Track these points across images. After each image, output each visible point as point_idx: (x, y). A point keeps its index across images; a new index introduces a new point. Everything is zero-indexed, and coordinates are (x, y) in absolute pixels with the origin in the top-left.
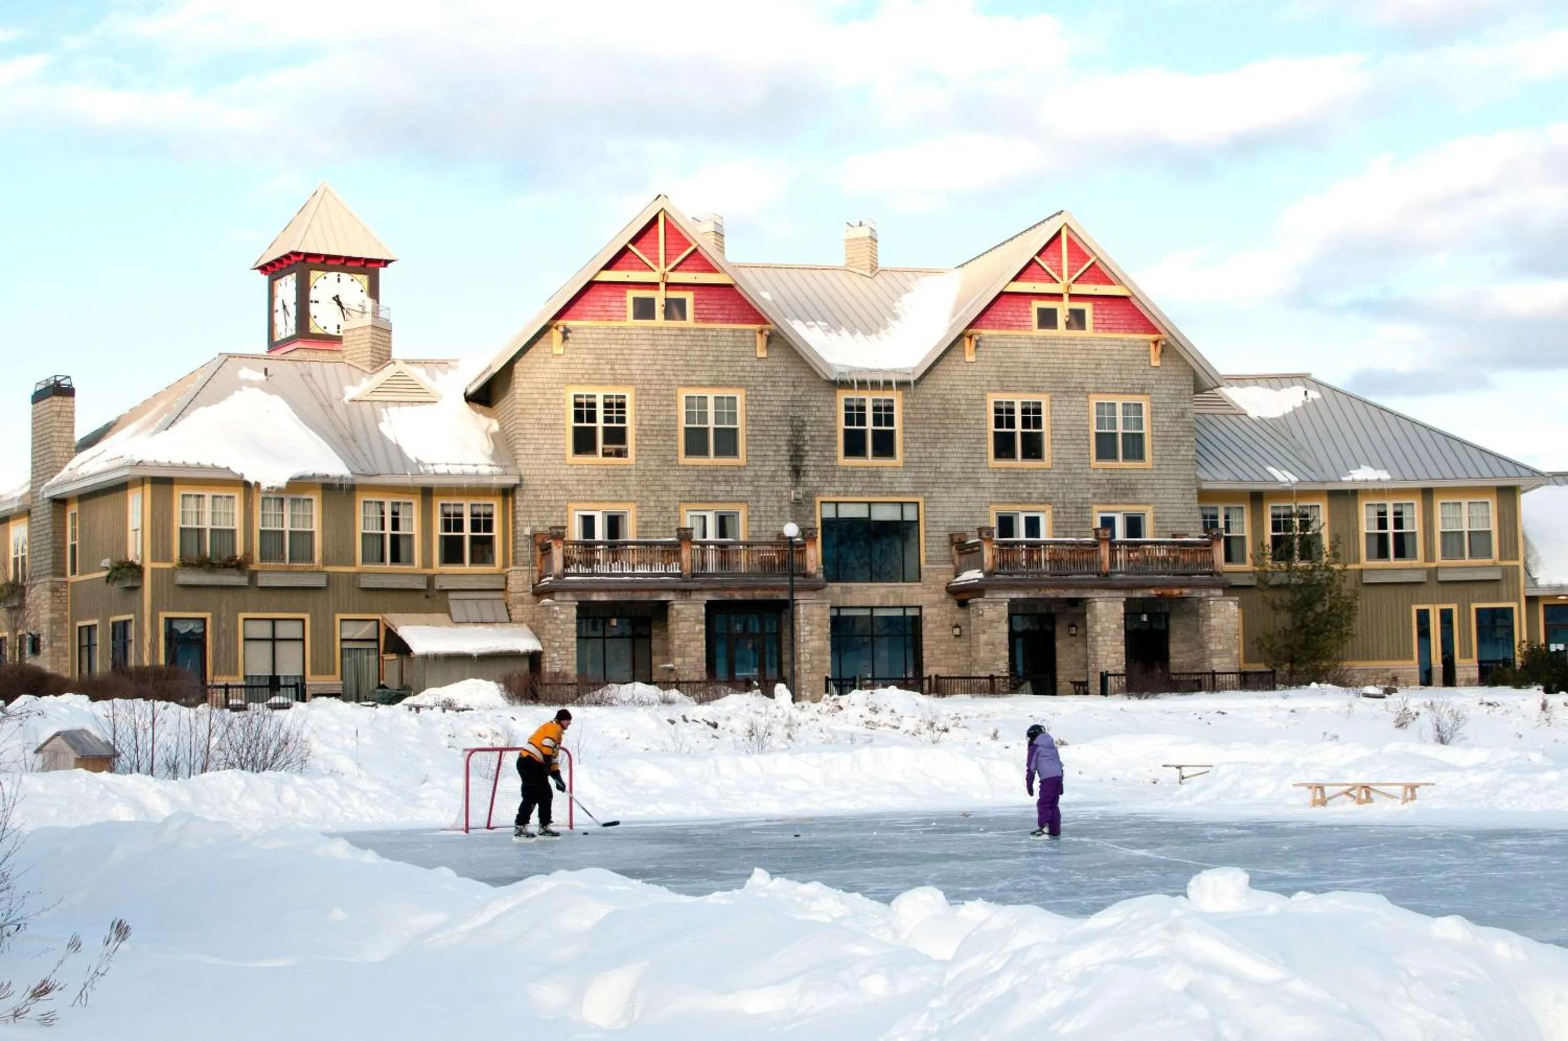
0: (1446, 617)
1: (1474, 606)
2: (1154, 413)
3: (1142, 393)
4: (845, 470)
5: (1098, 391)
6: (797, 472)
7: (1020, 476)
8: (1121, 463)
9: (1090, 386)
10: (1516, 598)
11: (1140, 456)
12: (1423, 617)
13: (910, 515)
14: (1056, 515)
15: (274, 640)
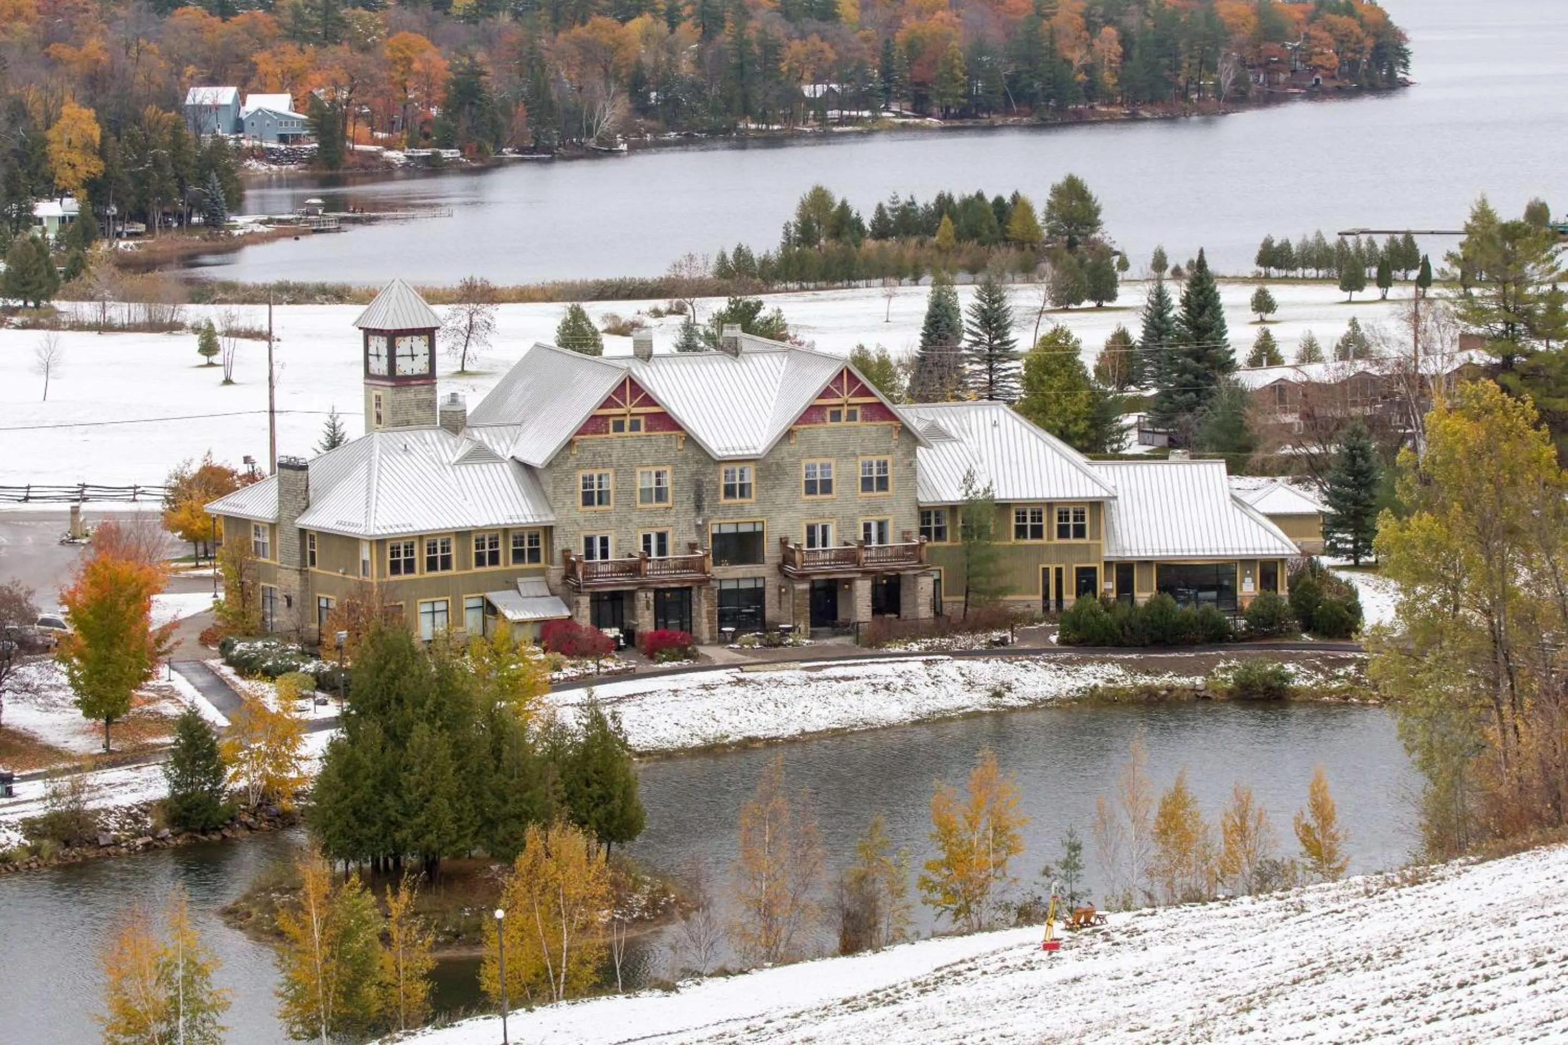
0: (1059, 571)
1: (1075, 566)
2: (893, 465)
3: (888, 453)
4: (724, 506)
5: (863, 454)
6: (699, 508)
7: (818, 504)
8: (876, 493)
9: (858, 452)
10: (1098, 561)
11: (886, 489)
12: (1046, 571)
13: (758, 528)
14: (838, 524)
15: (433, 612)
